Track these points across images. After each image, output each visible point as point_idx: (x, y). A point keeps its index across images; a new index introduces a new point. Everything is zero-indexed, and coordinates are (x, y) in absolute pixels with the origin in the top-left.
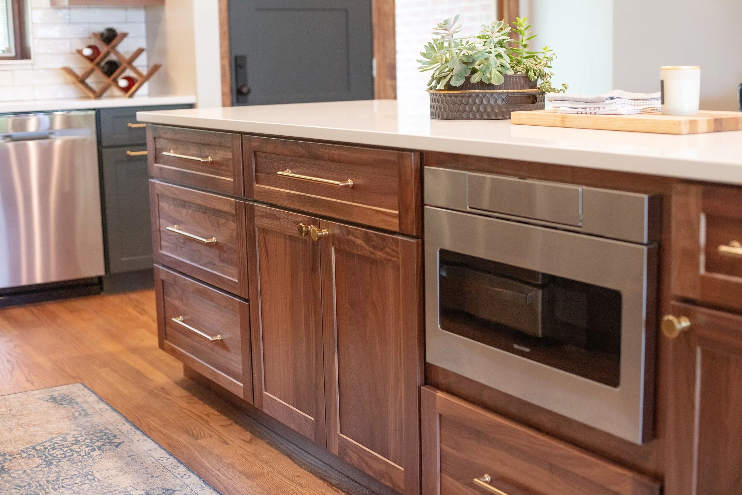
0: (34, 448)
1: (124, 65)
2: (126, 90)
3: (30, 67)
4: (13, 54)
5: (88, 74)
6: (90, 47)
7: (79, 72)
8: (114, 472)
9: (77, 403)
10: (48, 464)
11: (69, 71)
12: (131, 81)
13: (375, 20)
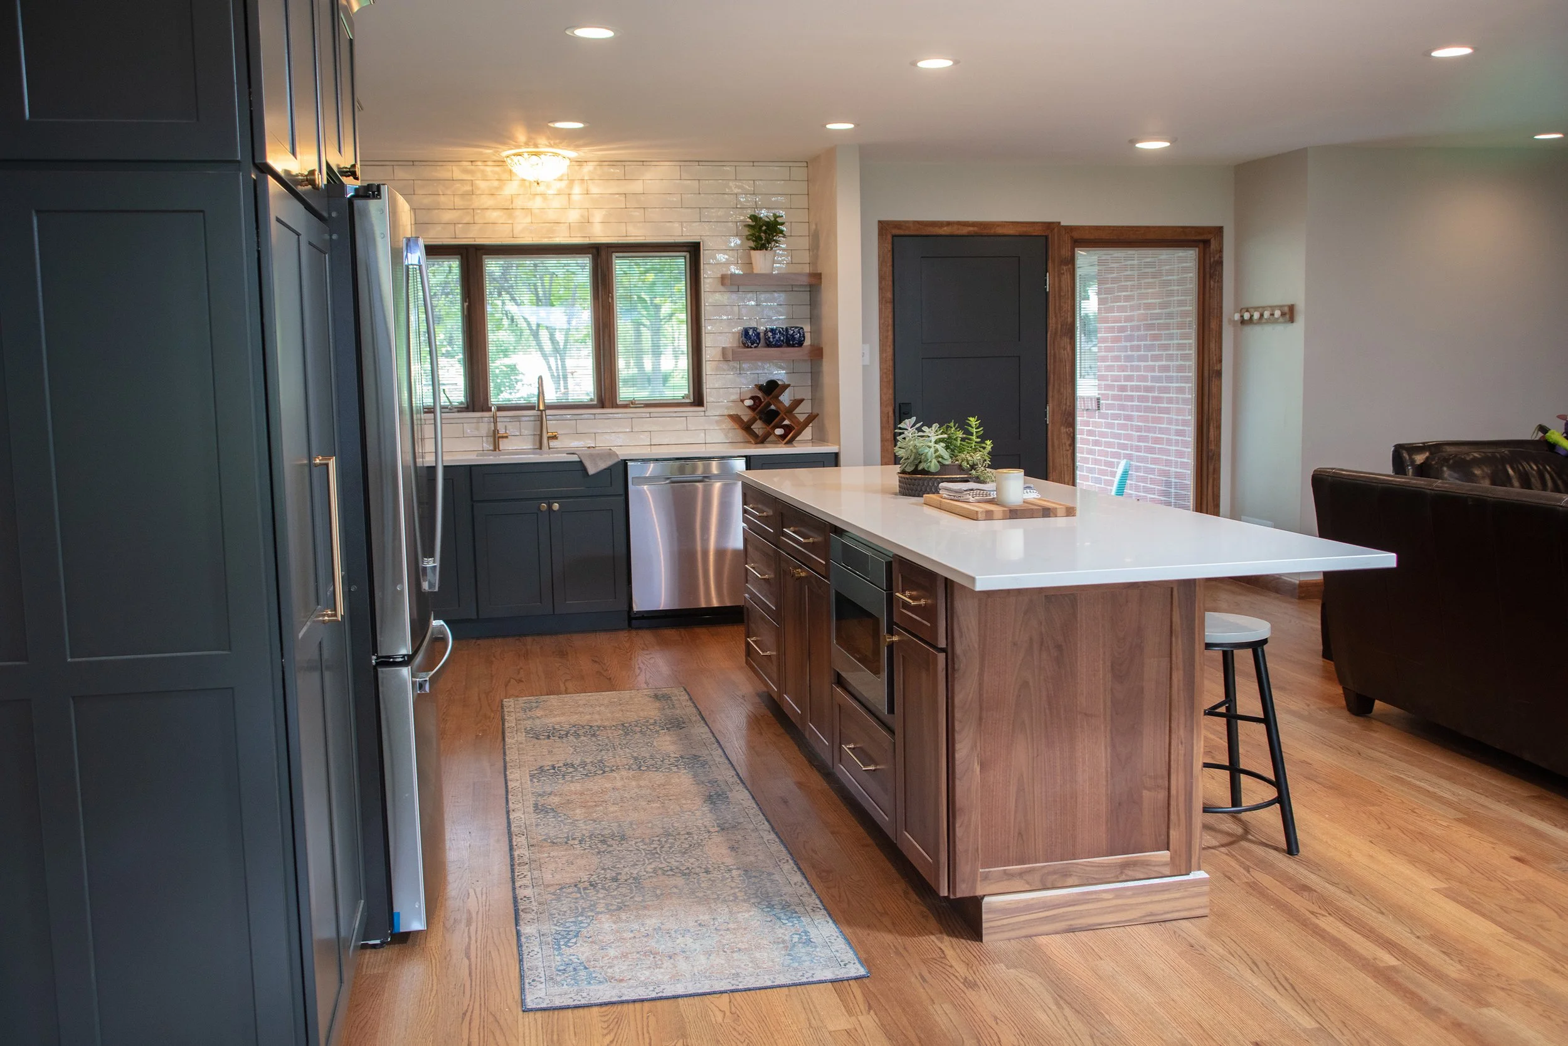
0: (623, 724)
1: (782, 414)
2: (783, 437)
3: (702, 414)
4: (691, 400)
5: (753, 421)
6: (752, 398)
7: (745, 419)
8: (668, 743)
9: (671, 700)
10: (626, 734)
11: (735, 418)
12: (788, 429)
13: (1050, 367)
